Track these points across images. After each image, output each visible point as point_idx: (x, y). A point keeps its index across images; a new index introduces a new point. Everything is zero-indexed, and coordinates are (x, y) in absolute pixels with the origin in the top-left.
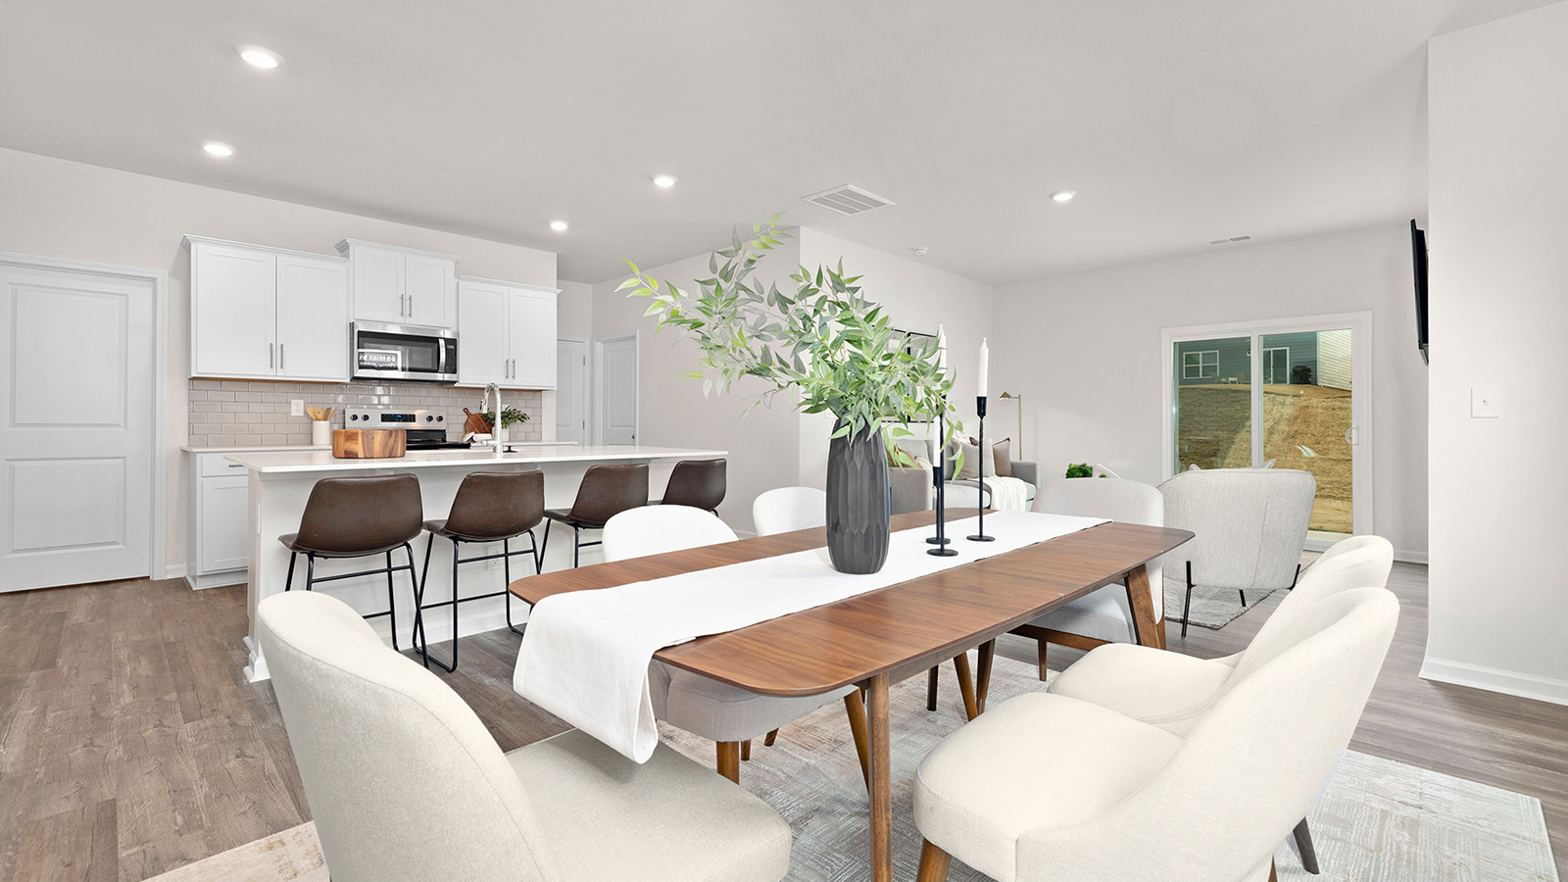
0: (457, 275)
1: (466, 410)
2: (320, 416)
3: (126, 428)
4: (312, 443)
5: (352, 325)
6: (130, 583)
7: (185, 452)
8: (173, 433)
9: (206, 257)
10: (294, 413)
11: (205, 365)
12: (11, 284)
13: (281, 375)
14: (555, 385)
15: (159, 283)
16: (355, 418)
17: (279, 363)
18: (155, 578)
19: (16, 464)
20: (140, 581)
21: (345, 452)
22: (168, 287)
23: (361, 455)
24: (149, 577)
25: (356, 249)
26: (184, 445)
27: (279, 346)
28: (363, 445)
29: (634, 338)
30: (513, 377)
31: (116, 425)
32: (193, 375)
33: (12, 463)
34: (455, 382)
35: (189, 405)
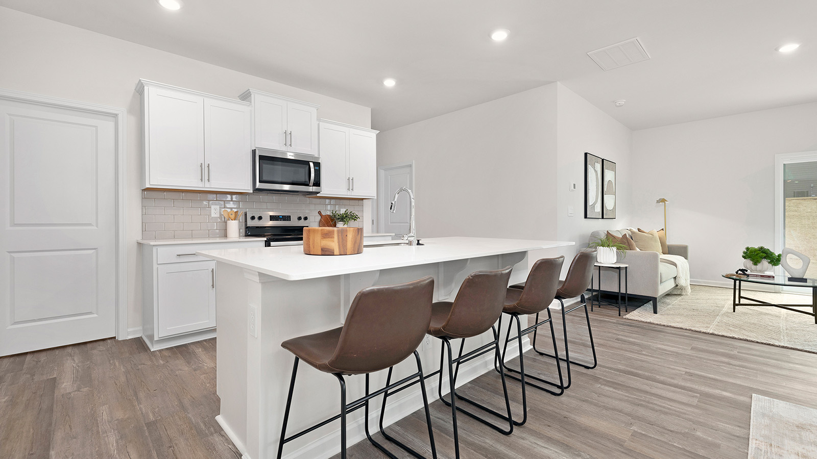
0: (319, 119)
1: (320, 213)
2: (233, 217)
3: (97, 226)
4: (226, 236)
5: (254, 152)
6: (101, 343)
7: (139, 244)
8: (131, 231)
9: (154, 96)
10: (213, 215)
11: (155, 180)
12: (9, 114)
13: (207, 187)
14: (376, 195)
15: (120, 117)
16: (253, 218)
17: (207, 178)
18: (120, 338)
19: (15, 255)
20: (109, 341)
21: (322, 250)
22: (127, 122)
23: (336, 251)
24: (115, 338)
25: (257, 97)
26: (139, 239)
27: (206, 165)
28: (339, 242)
29: (411, 166)
30: (352, 189)
31: (90, 225)
32: (148, 186)
33: (11, 254)
34: (318, 193)
35: (142, 209)
